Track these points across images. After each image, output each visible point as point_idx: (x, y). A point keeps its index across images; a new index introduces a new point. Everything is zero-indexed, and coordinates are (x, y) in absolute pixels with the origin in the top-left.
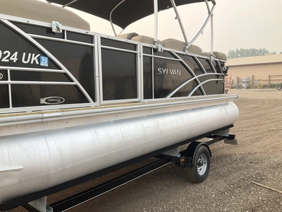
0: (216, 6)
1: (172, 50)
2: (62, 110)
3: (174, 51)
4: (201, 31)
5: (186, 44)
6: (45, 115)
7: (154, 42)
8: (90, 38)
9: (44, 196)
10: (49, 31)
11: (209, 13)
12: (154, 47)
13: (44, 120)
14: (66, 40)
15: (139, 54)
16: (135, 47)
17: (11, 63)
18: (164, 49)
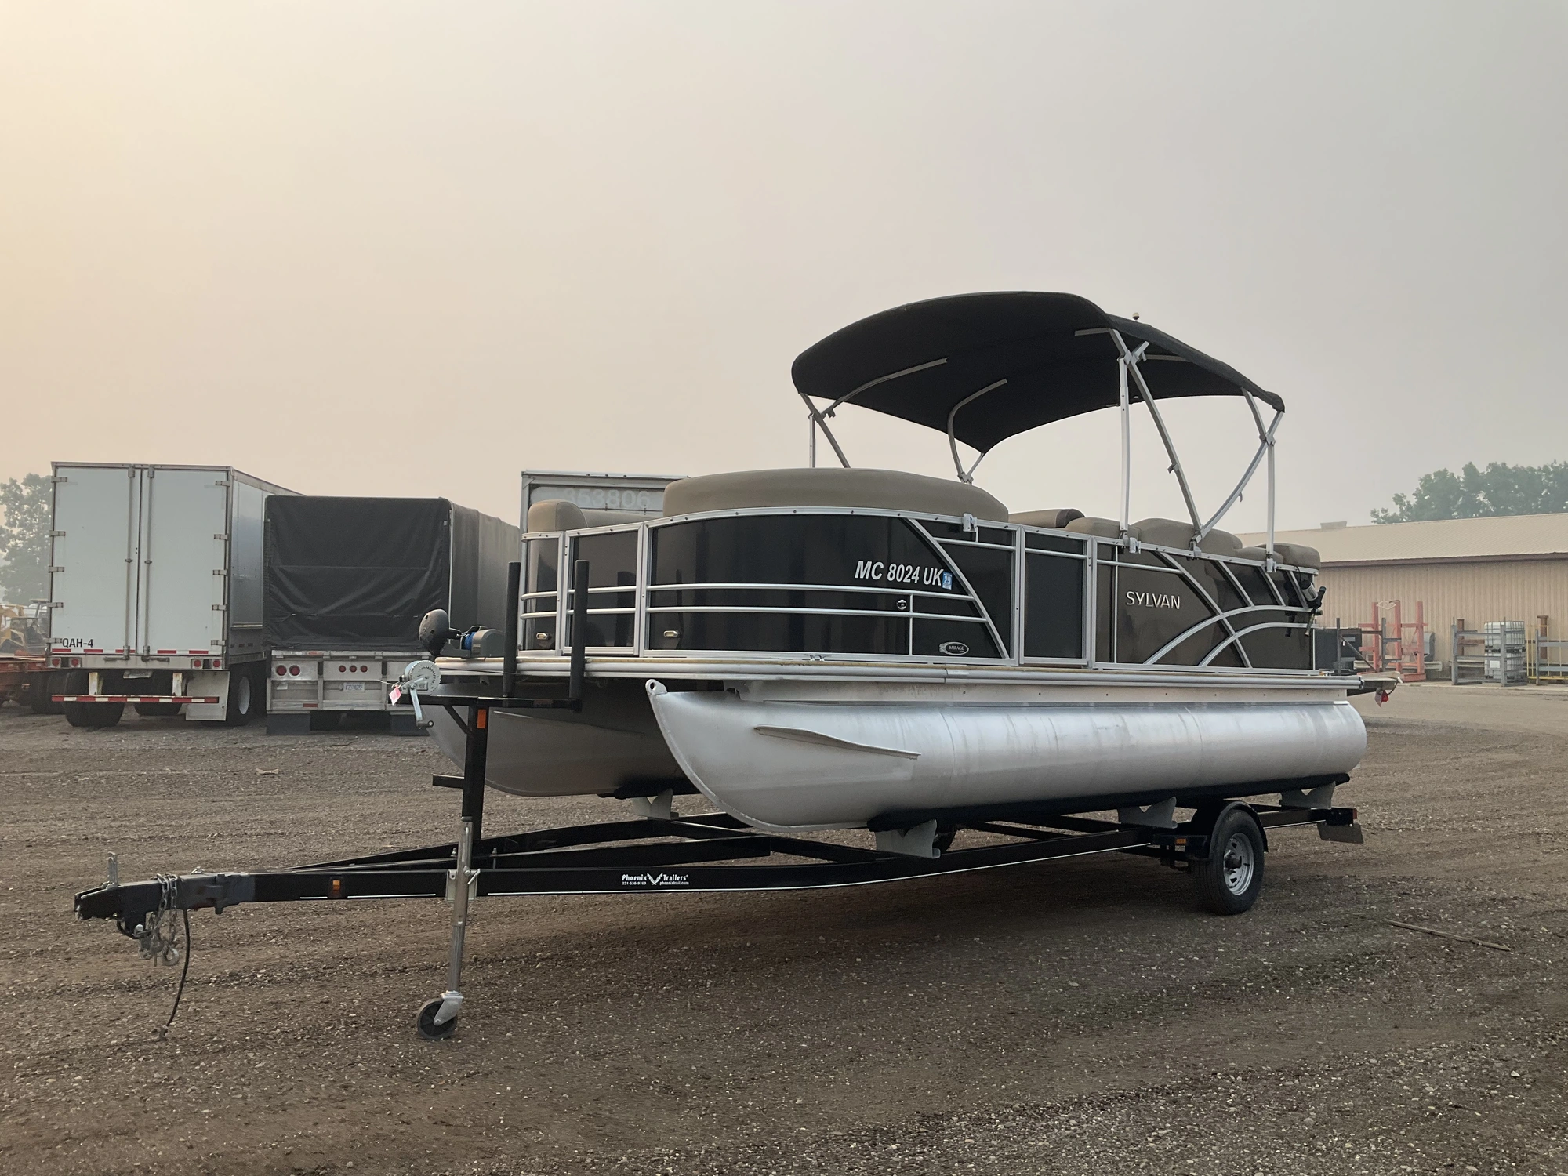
0: (1285, 416)
1: (1160, 549)
2: (969, 667)
3: (1165, 550)
4: (1237, 493)
5: (1195, 529)
6: (951, 672)
7: (1120, 533)
8: (1008, 536)
9: (932, 819)
10: (955, 530)
11: (1264, 439)
12: (1121, 543)
13: (948, 680)
14: (976, 543)
15: (1089, 562)
16: (1080, 546)
17: (912, 586)
18: (1142, 546)
